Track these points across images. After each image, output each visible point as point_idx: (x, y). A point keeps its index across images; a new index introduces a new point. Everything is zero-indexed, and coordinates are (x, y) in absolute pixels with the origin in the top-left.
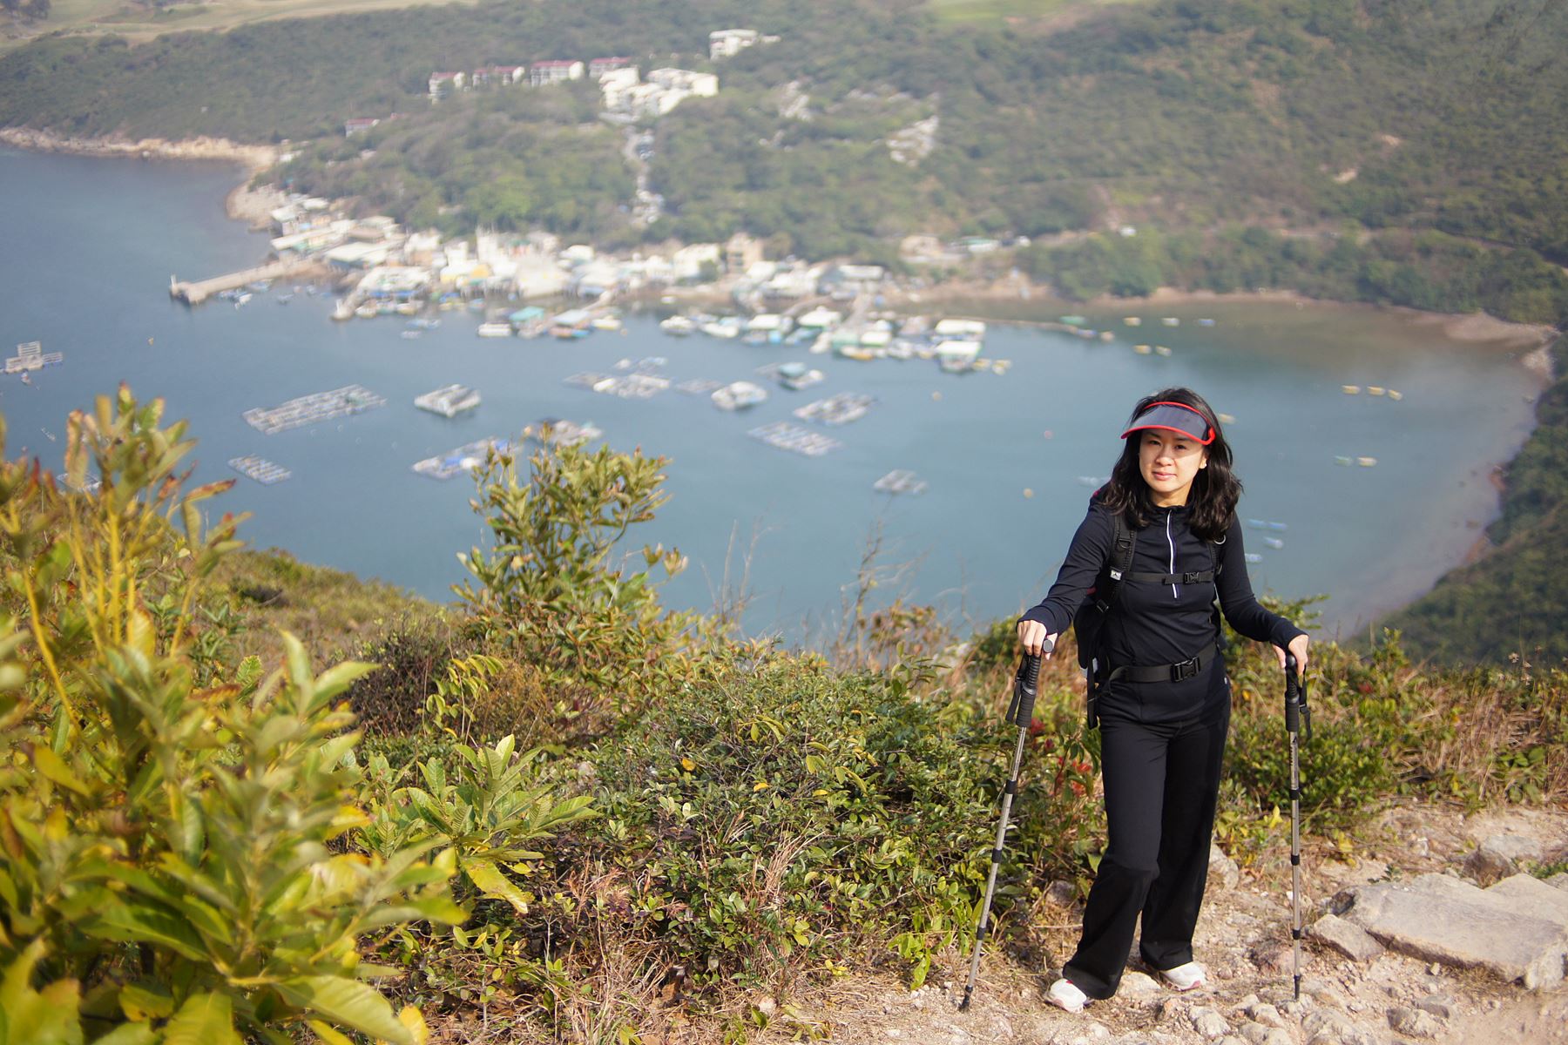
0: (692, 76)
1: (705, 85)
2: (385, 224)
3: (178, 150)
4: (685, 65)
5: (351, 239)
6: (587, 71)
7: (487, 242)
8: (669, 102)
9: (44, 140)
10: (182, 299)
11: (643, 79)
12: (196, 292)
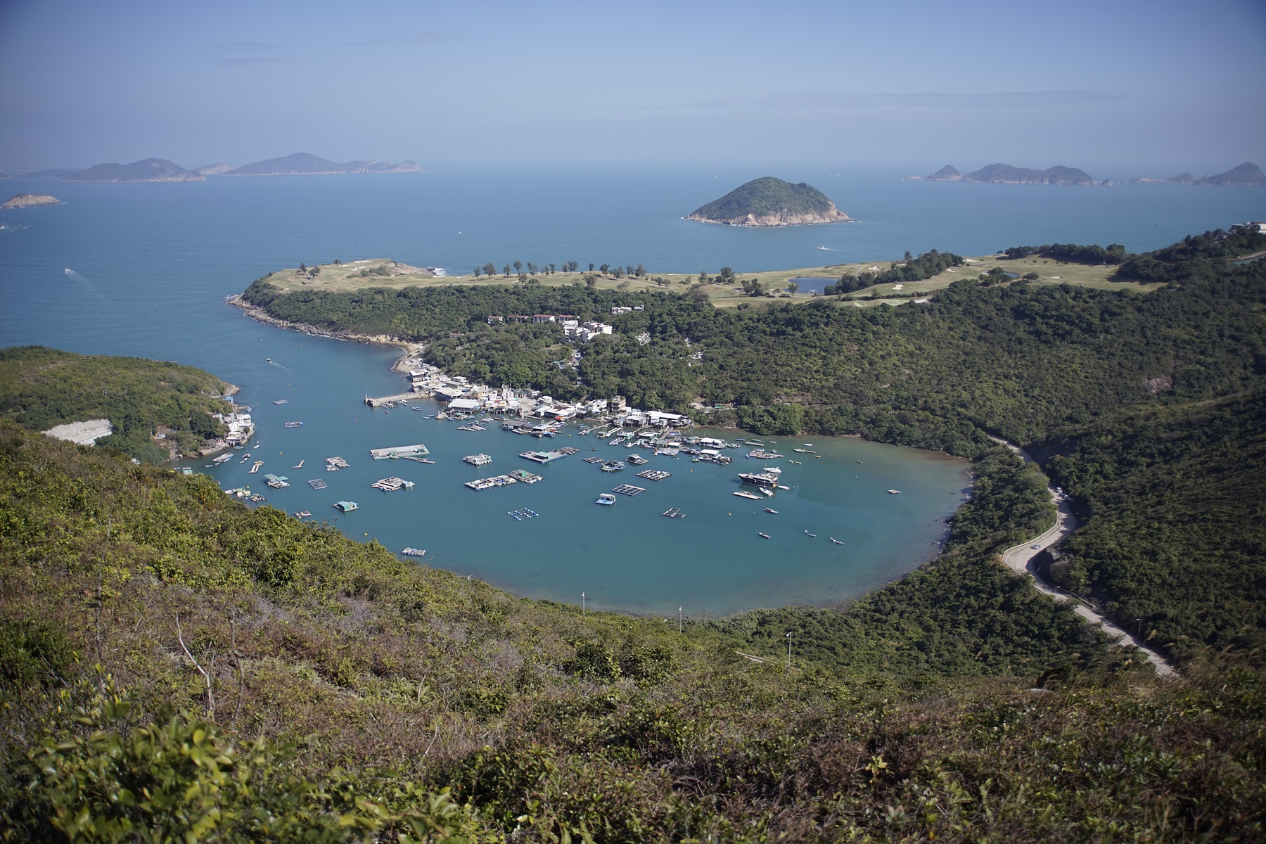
0: (602, 325)
1: (608, 330)
2: (463, 379)
3: (374, 339)
4: (600, 320)
5: (448, 385)
6: (557, 320)
7: (506, 391)
8: (591, 336)
9: (314, 330)
10: (370, 404)
11: (579, 325)
12: (375, 402)
